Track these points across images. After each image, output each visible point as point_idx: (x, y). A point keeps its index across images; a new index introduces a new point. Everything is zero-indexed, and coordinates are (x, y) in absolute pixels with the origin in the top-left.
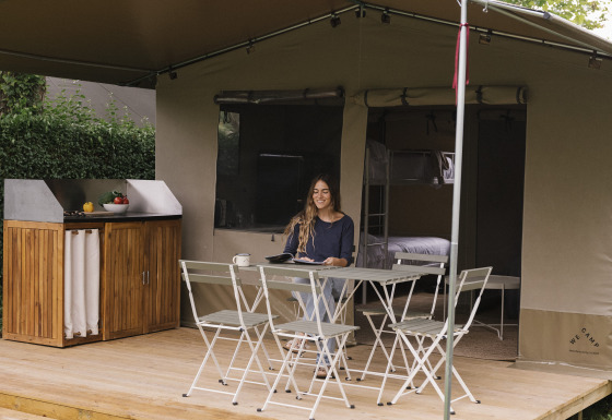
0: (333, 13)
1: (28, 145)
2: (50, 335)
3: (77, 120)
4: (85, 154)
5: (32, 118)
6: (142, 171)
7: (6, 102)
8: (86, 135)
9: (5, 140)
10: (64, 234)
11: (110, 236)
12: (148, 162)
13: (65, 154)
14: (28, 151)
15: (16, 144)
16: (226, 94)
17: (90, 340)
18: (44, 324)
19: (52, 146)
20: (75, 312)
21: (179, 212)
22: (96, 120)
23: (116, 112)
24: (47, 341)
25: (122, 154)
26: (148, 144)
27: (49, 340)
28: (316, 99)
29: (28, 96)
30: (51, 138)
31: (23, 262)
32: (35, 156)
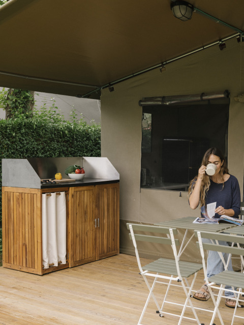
0: (220, 40)
1: (23, 136)
2: (33, 267)
3: (53, 121)
4: (58, 142)
5: (26, 120)
6: (92, 151)
7: (10, 111)
8: (58, 130)
9: (9, 134)
10: (41, 196)
11: (73, 196)
12: (95, 145)
13: (45, 142)
14: (23, 140)
15: (16, 136)
16: (147, 99)
17: (61, 268)
18: (29, 258)
19: (38, 137)
20: (50, 249)
21: (118, 178)
22: (64, 121)
23: (76, 117)
24: (31, 270)
25: (80, 141)
26: (95, 135)
27: (33, 269)
28: (209, 100)
29: (23, 107)
30: (37, 133)
31: (15, 215)
32: (27, 143)
